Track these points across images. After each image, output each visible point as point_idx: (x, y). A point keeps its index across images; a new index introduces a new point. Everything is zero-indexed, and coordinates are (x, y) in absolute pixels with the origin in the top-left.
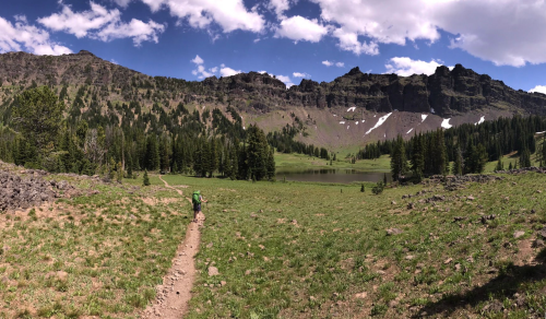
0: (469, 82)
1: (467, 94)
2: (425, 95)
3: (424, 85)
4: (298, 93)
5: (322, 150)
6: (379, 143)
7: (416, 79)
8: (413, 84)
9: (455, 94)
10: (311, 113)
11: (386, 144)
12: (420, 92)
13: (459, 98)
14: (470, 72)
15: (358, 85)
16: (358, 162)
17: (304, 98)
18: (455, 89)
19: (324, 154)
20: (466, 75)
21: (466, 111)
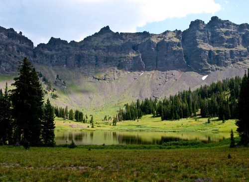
0: (226, 33)
1: (226, 47)
2: (180, 51)
3: (178, 40)
4: (46, 52)
5: (77, 112)
6: (138, 103)
7: (170, 35)
8: (167, 40)
9: (212, 48)
10: (60, 73)
11: (147, 102)
12: (175, 49)
13: (218, 51)
14: (228, 23)
15: (109, 44)
16: (118, 123)
17: (52, 57)
18: (212, 43)
19: (79, 117)
20: (223, 27)
21: (226, 65)
